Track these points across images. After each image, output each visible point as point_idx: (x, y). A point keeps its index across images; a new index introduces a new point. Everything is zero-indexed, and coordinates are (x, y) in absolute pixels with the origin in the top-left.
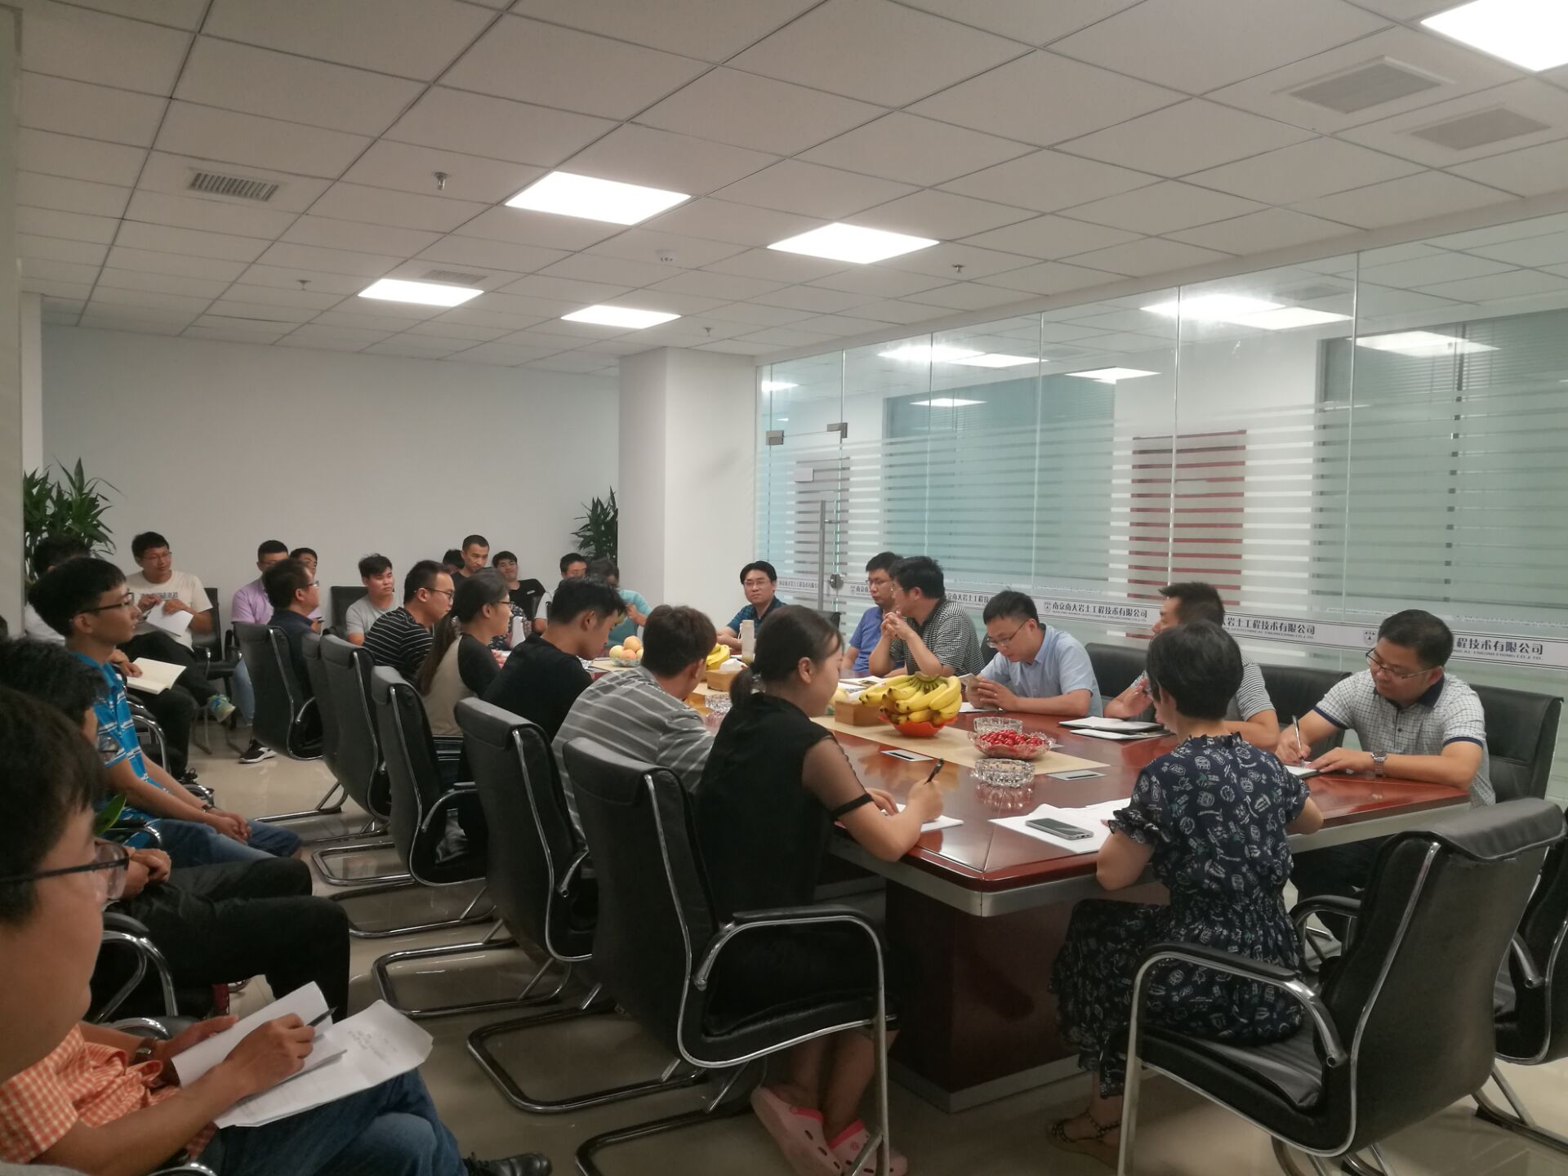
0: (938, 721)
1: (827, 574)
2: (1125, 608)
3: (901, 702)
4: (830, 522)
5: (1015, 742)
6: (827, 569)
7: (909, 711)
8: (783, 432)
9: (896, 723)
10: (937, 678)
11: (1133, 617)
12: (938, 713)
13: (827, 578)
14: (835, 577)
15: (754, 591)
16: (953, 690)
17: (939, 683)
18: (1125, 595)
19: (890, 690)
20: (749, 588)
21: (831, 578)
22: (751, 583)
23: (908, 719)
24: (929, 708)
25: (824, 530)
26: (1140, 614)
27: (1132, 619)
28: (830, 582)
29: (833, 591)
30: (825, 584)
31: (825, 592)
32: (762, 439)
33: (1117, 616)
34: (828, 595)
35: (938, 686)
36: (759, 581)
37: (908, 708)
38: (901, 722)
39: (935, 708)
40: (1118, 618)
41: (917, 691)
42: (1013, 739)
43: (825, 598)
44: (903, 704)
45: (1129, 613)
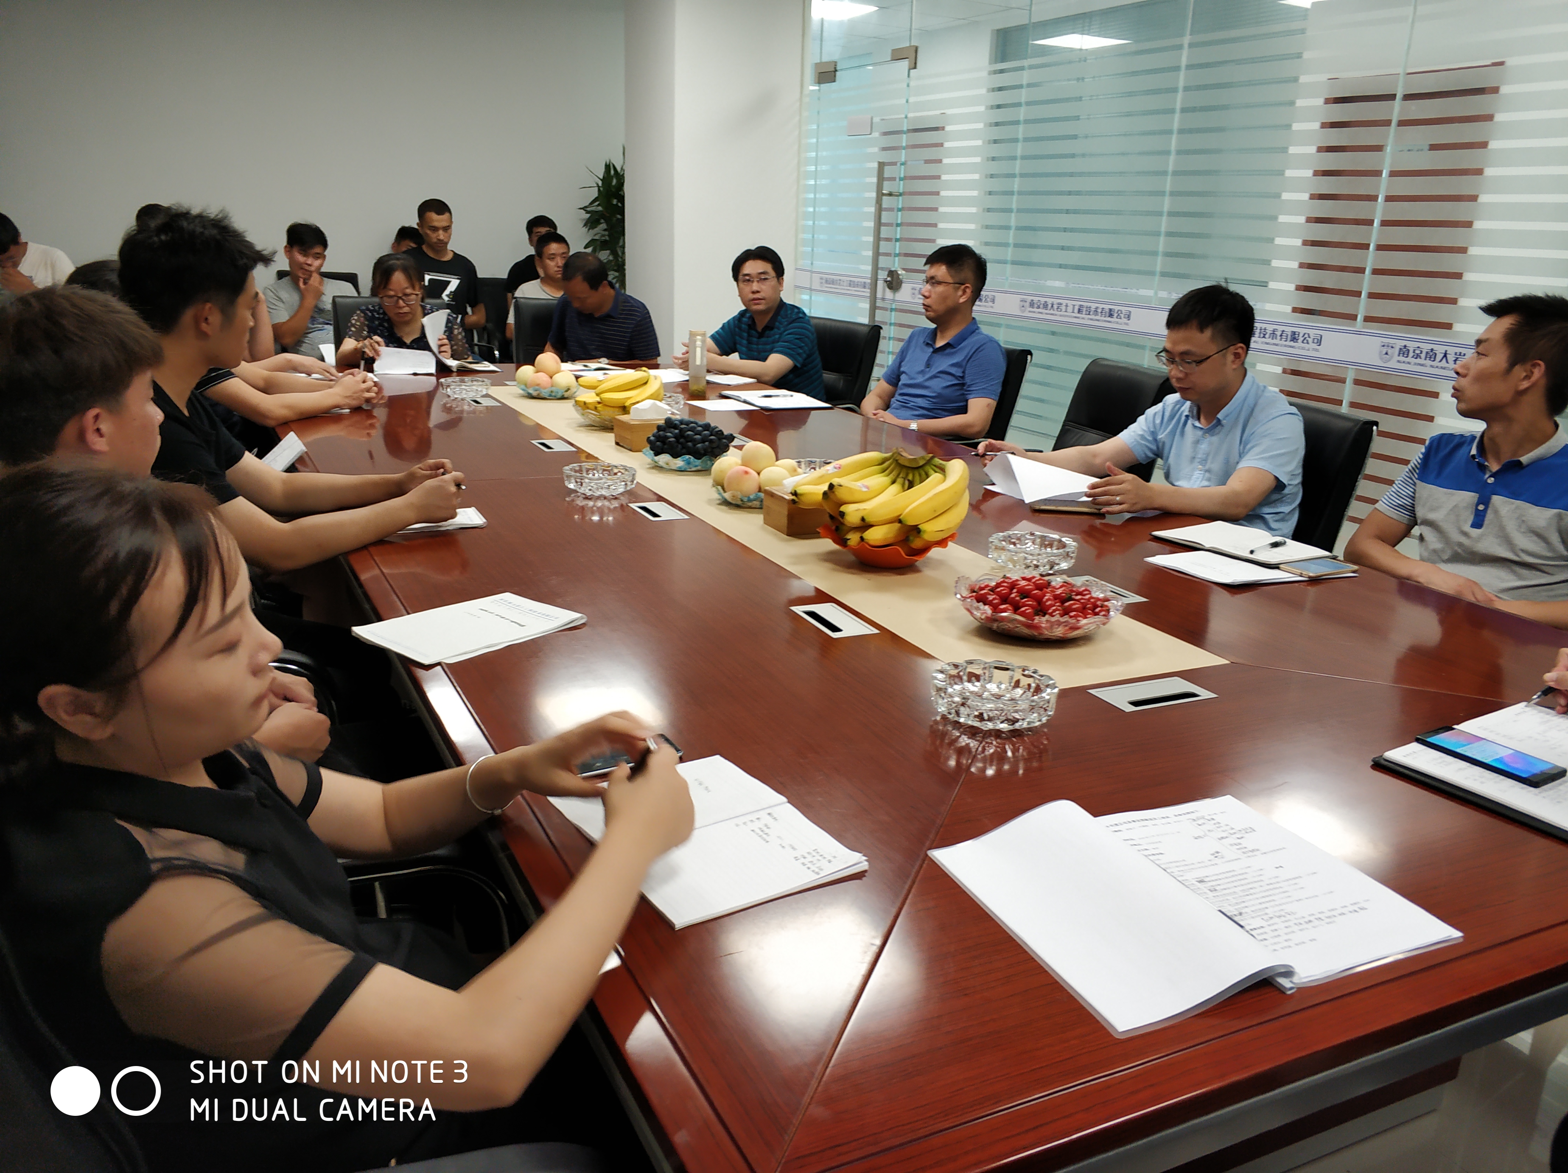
0: (917, 544)
1: (882, 269)
2: (1289, 330)
3: (848, 509)
4: (890, 194)
5: (1042, 610)
6: (883, 262)
7: (865, 525)
8: (835, 63)
9: (842, 541)
10: (929, 462)
11: (1299, 344)
12: (916, 530)
13: (883, 275)
14: (891, 273)
15: (753, 293)
16: (953, 485)
17: (931, 472)
18: (1289, 309)
19: (831, 486)
20: (747, 289)
21: (888, 276)
22: (749, 279)
23: (862, 539)
24: (900, 521)
25: (881, 205)
26: (1310, 340)
27: (1298, 349)
28: (886, 281)
29: (889, 294)
30: (880, 284)
31: (879, 295)
32: (810, 74)
33: (1275, 341)
34: (883, 299)
35: (928, 476)
36: (762, 277)
37: (863, 519)
38: (849, 543)
39: (911, 522)
40: (1276, 345)
41: (893, 482)
42: (1039, 600)
43: (879, 303)
44: (852, 513)
45: (1294, 337)
